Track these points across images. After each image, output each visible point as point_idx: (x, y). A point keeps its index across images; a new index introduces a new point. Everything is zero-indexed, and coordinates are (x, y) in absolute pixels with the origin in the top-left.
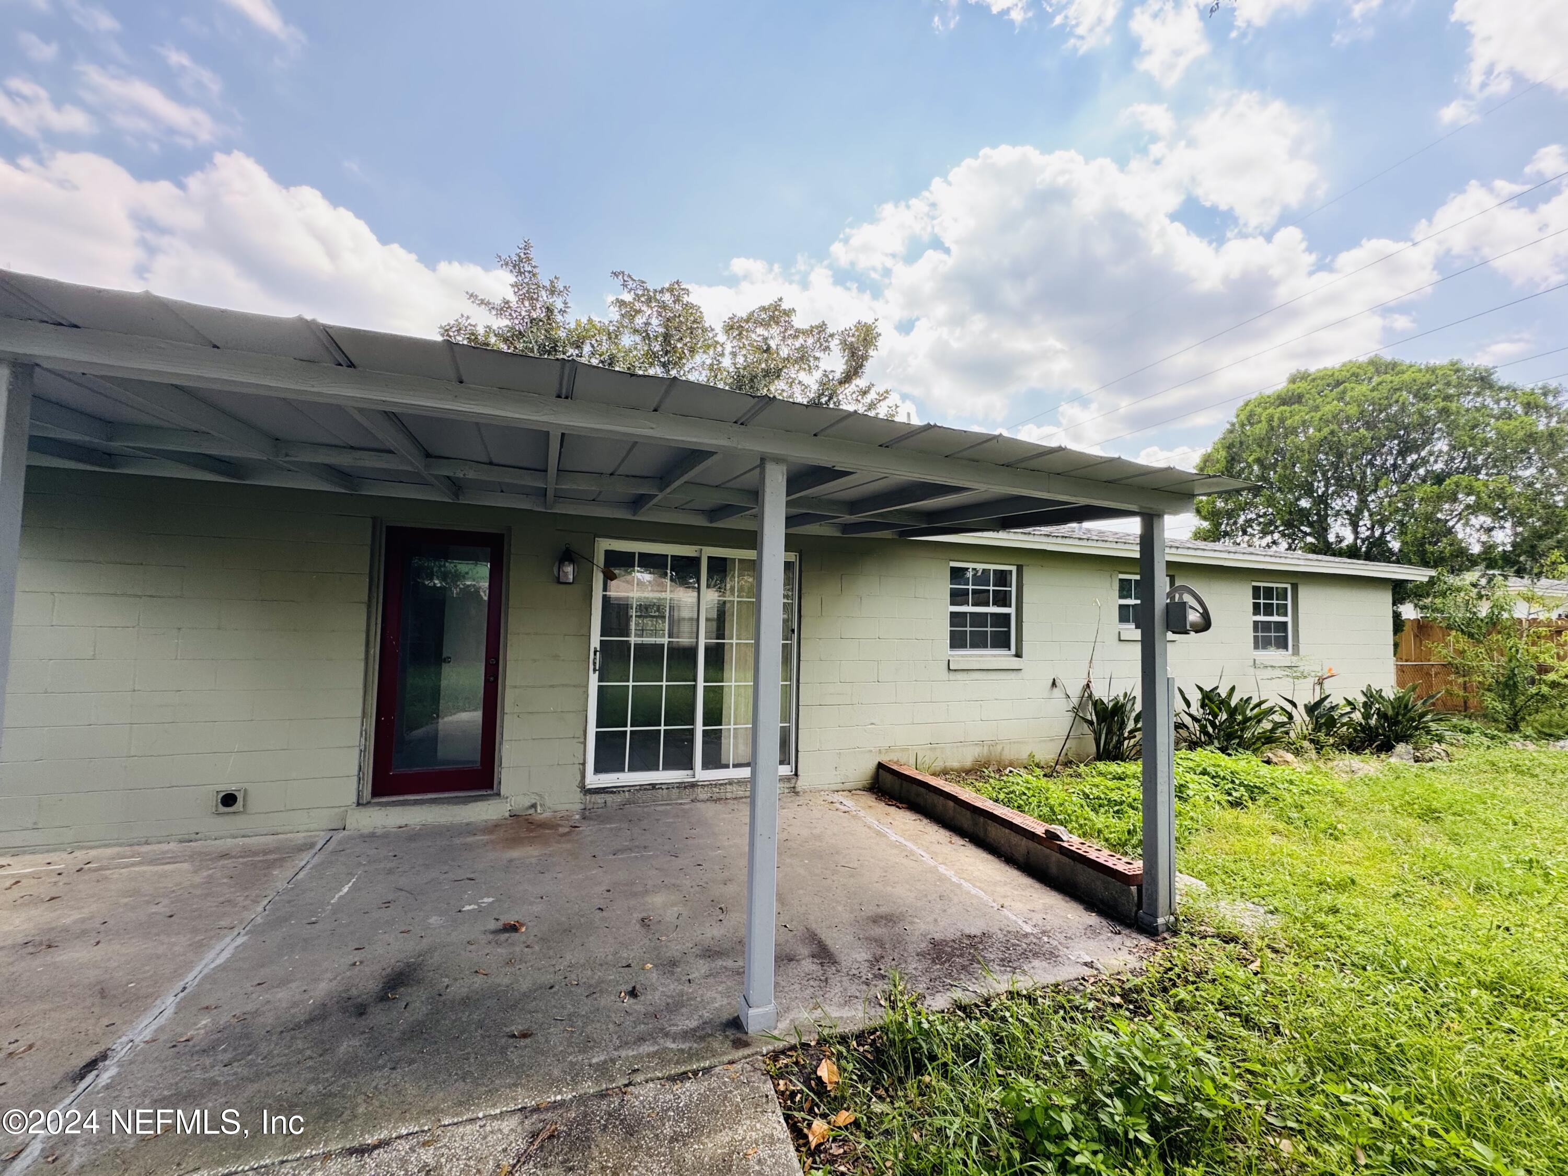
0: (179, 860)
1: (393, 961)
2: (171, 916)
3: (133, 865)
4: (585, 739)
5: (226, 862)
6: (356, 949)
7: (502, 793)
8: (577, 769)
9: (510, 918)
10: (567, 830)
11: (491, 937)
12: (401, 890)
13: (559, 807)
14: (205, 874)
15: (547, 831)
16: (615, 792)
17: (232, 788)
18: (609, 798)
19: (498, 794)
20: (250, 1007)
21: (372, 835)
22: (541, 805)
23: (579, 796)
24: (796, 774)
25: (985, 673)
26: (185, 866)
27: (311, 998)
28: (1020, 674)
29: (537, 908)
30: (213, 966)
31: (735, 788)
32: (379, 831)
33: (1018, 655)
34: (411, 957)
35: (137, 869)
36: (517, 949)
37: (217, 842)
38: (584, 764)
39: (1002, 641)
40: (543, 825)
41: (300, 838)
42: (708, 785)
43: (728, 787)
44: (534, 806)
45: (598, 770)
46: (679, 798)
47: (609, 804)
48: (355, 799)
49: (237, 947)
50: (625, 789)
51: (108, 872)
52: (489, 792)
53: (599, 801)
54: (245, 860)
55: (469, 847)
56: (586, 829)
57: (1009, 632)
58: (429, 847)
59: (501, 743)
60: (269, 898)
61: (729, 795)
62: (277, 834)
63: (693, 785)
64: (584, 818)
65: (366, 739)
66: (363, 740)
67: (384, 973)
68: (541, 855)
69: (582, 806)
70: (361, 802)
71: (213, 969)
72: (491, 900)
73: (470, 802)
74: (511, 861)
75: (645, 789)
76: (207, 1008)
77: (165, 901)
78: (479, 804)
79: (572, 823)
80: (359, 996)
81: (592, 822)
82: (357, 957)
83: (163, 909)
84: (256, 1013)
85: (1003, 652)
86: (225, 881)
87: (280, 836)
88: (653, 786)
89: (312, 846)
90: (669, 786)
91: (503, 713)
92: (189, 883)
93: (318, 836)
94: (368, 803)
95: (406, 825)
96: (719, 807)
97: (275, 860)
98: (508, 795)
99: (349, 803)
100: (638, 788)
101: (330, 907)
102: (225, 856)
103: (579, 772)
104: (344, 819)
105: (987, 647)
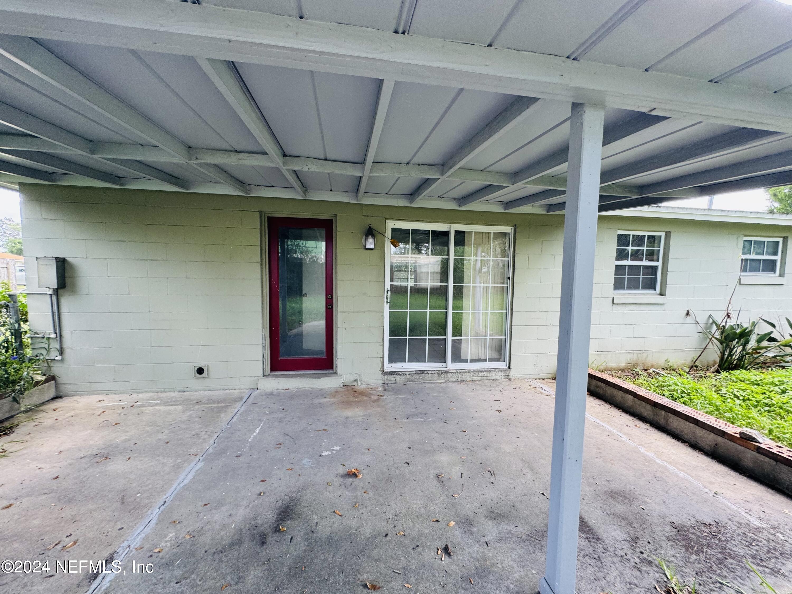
0: (177, 403)
1: (283, 494)
2: (167, 443)
3: (156, 405)
4: (383, 343)
5: (199, 406)
6: (261, 481)
7: (338, 373)
8: (379, 360)
9: (352, 466)
10: (376, 397)
11: (341, 480)
12: (287, 435)
13: (370, 382)
14: (188, 414)
15: (365, 398)
16: (401, 375)
17: (201, 365)
18: (398, 378)
19: (337, 373)
20: (198, 526)
21: (271, 394)
22: (360, 380)
23: (380, 376)
24: (509, 368)
25: (638, 306)
26: (180, 407)
27: (233, 522)
28: (663, 307)
29: (367, 458)
30: (182, 485)
31: (471, 374)
32: (275, 392)
33: (662, 294)
34: (294, 492)
35: (157, 408)
36: (359, 494)
37: (197, 393)
38: (383, 358)
39: (651, 285)
40: (362, 393)
41: (235, 393)
42: (455, 373)
43: (468, 374)
44: (356, 381)
45: (391, 361)
46: (438, 379)
47: (398, 381)
48: (262, 373)
49: (197, 471)
50: (407, 373)
51: (144, 408)
52: (331, 372)
53: (392, 379)
54: (208, 406)
55: (322, 406)
56: (388, 398)
57: (655, 279)
58: (301, 404)
59: (337, 344)
60: (217, 435)
61: (468, 379)
62: (225, 390)
63: (446, 372)
64: (385, 390)
65: (265, 340)
66: (264, 341)
67: (277, 506)
68: (364, 416)
69: (383, 382)
70: (265, 374)
71: (183, 487)
72: (338, 448)
73: (322, 377)
74: (347, 418)
75: (418, 373)
76: (174, 522)
77: (166, 432)
78: (327, 378)
79: (378, 393)
80: (262, 525)
81: (390, 393)
82: (261, 488)
83: (165, 437)
84: (200, 532)
85: (651, 292)
86: (197, 419)
87: (227, 391)
88: (423, 372)
89: (241, 398)
90: (433, 372)
91: (337, 328)
92: (179, 419)
93: (244, 392)
94: (269, 375)
95: (289, 389)
96: (463, 386)
97: (223, 407)
98: (342, 374)
99: (260, 375)
100: (414, 372)
101: (248, 444)
102: (199, 402)
103: (380, 362)
104: (257, 384)
105: (639, 288)
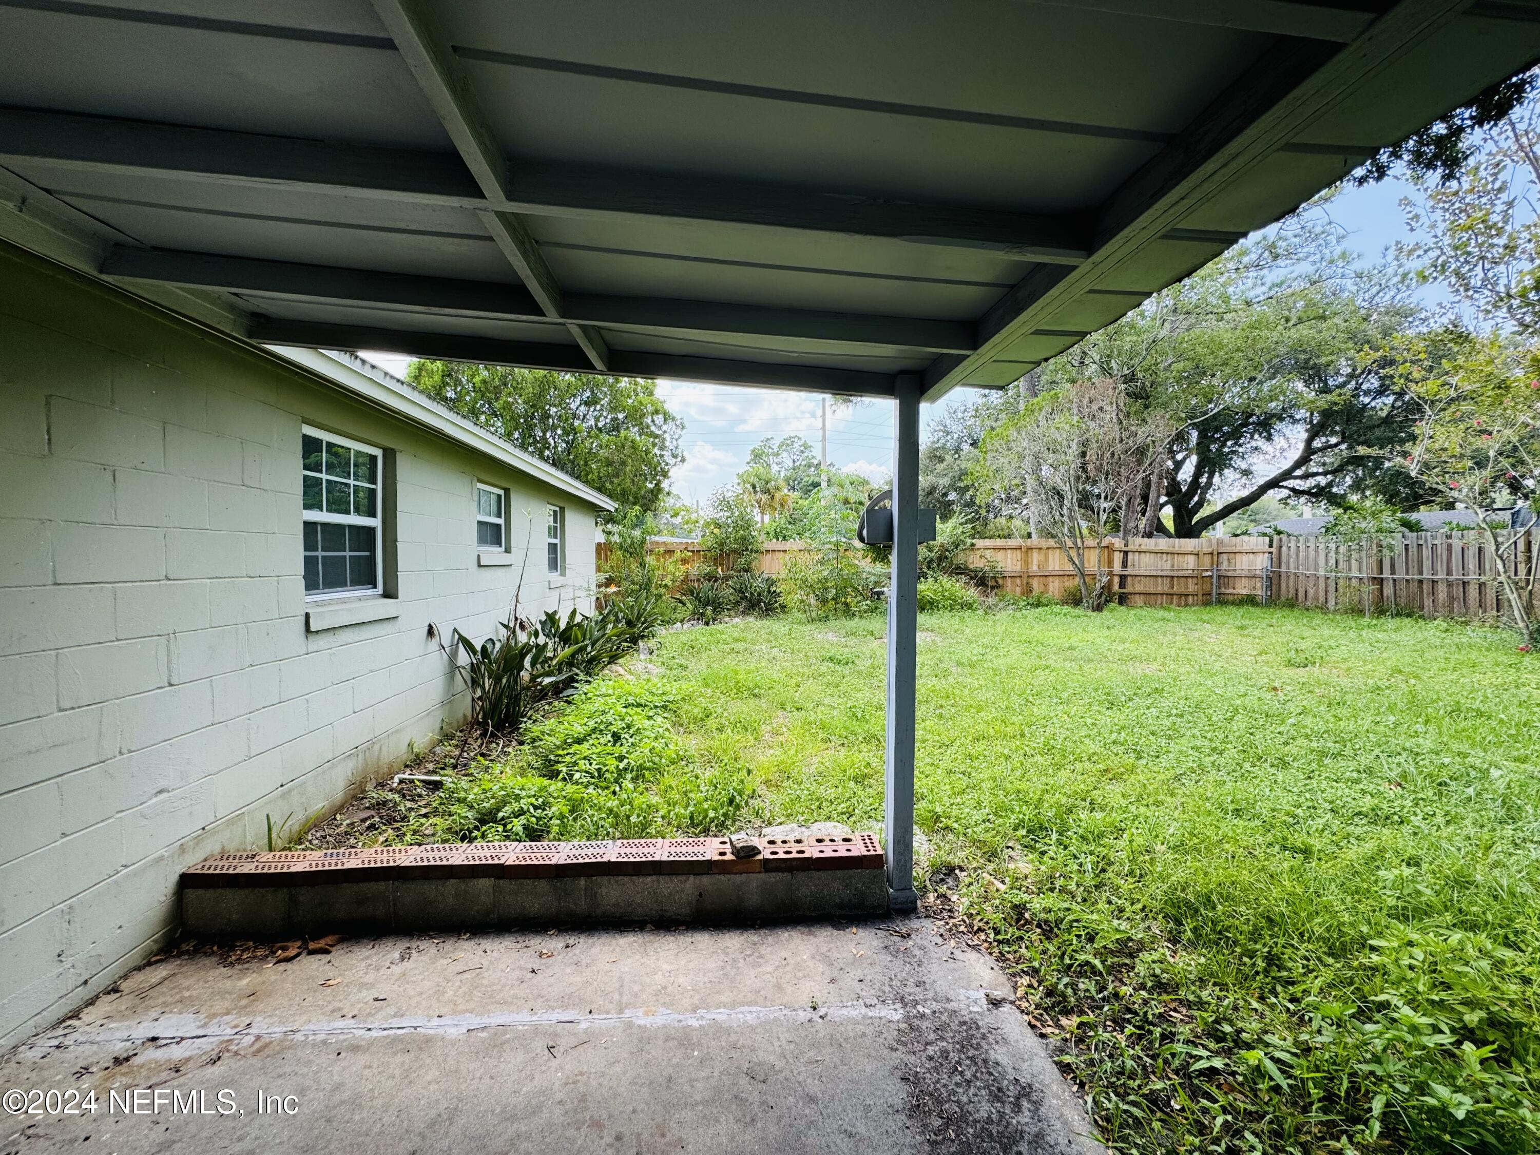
25: (356, 629)
33: (390, 593)
39: (365, 577)
57: (372, 559)
85: (368, 592)
105: (346, 585)
